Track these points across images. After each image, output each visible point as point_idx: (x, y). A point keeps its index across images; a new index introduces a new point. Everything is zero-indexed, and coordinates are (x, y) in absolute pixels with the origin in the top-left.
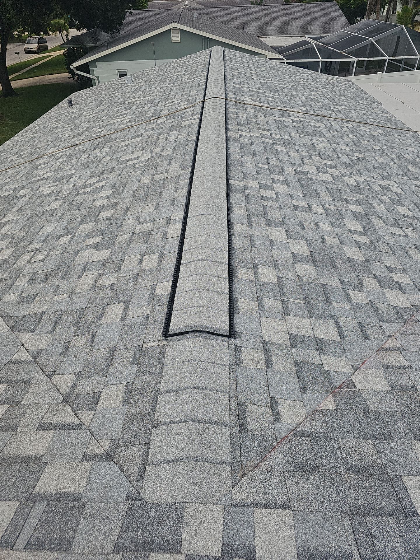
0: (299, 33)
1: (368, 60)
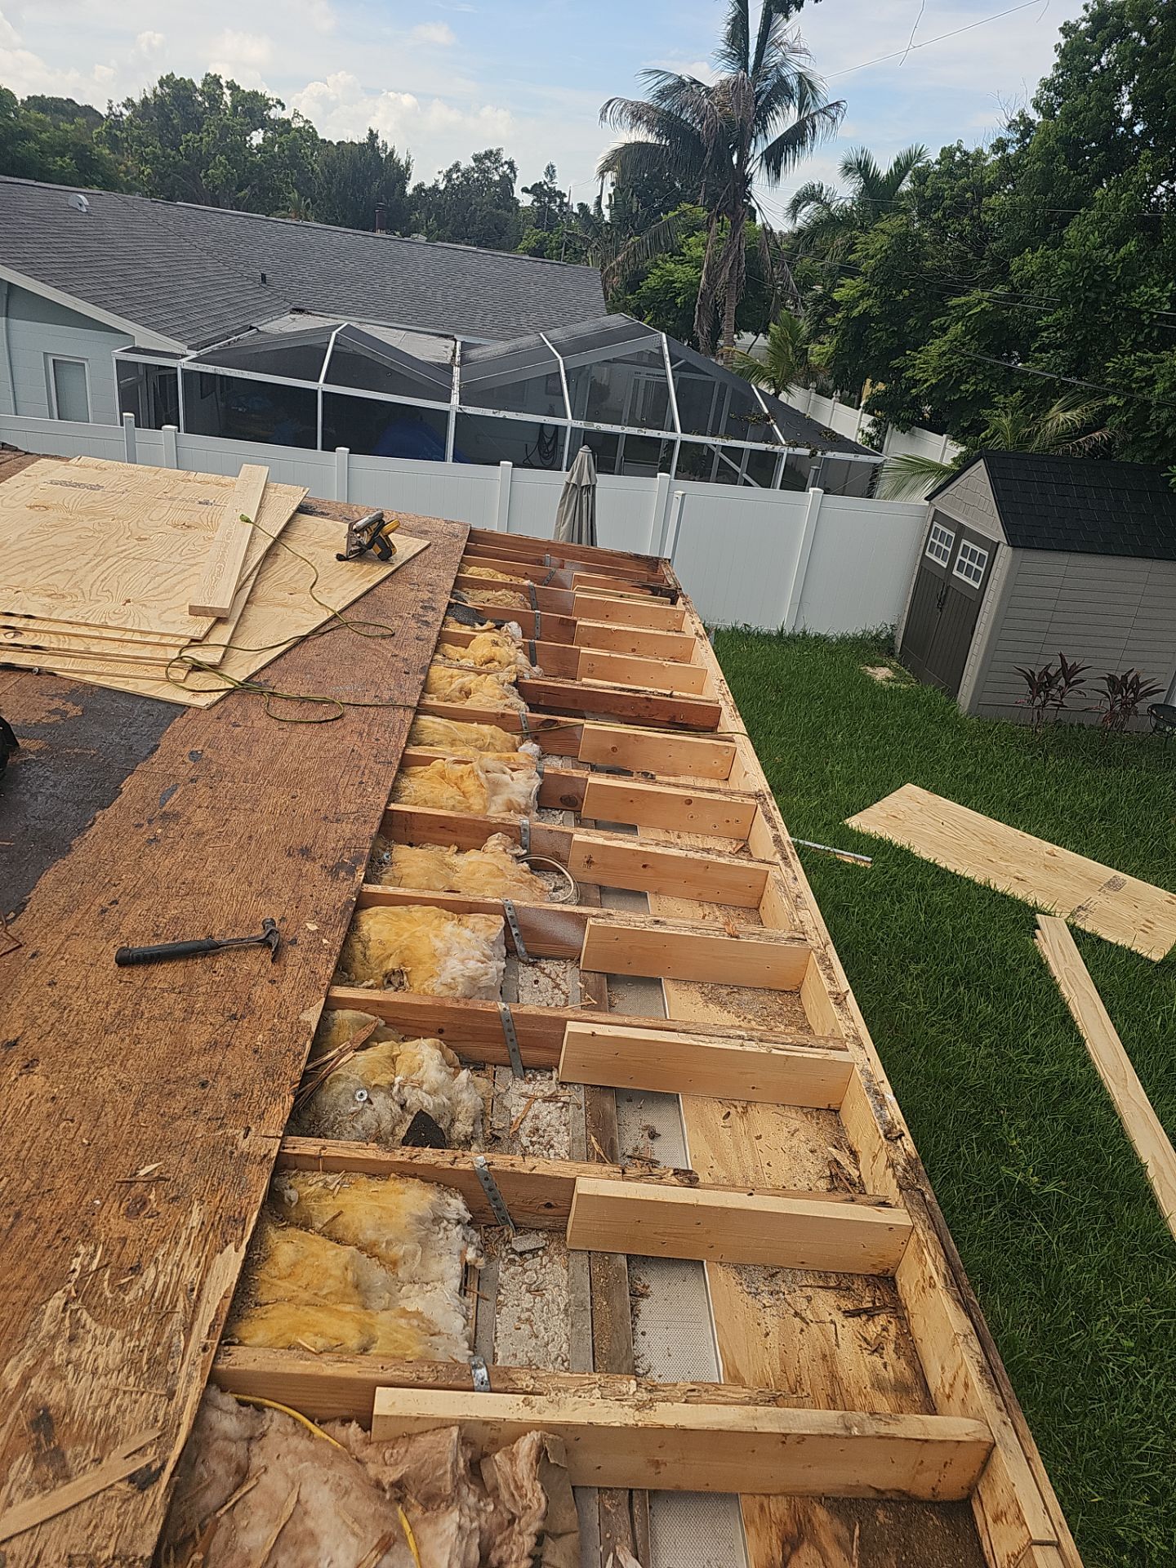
0: (435, 325)
1: (497, 415)
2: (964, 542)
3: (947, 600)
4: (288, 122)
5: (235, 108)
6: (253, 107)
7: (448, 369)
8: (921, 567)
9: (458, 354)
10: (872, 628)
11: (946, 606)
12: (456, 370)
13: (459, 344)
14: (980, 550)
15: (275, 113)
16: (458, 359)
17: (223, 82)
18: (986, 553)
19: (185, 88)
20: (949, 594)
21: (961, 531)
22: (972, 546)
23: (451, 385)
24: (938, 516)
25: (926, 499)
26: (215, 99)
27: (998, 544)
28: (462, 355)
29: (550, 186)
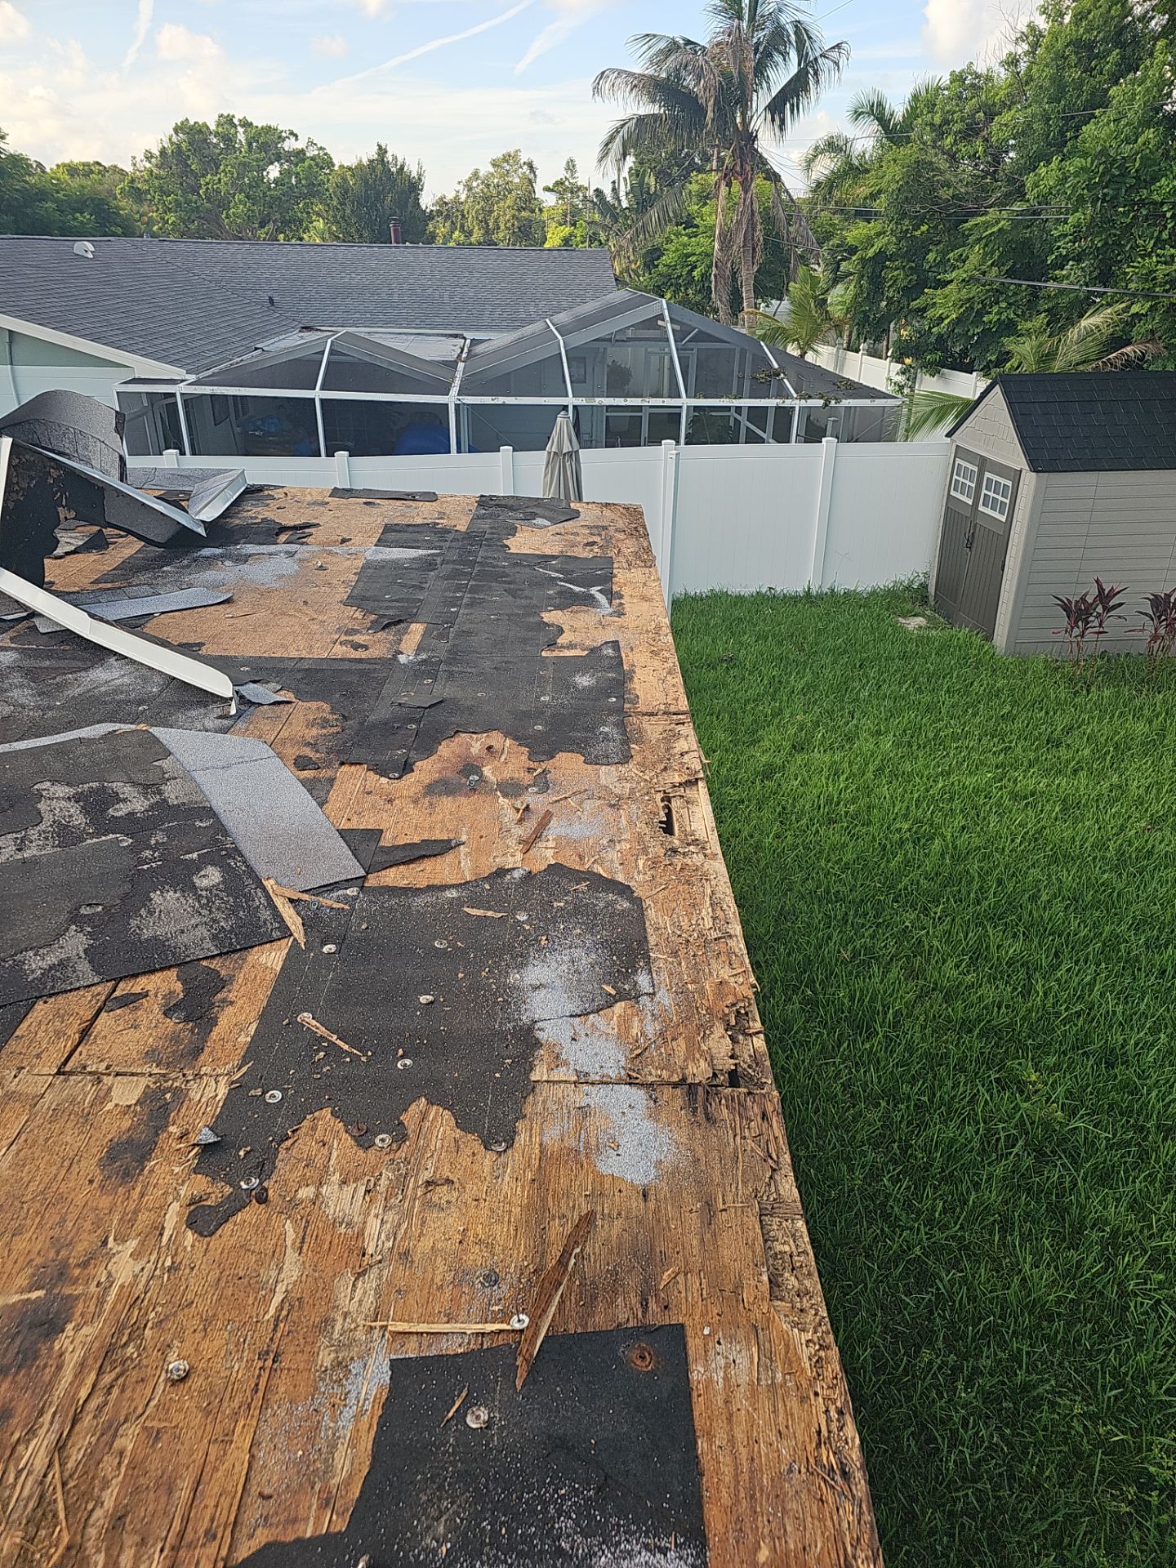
0: (444, 327)
2: (987, 475)
3: (976, 540)
4: (302, 152)
5: (250, 144)
6: (267, 142)
7: (452, 365)
8: (947, 508)
9: (466, 350)
10: (903, 578)
11: (974, 545)
12: (461, 365)
13: (468, 341)
14: (1003, 481)
15: (289, 145)
16: (464, 355)
17: (236, 121)
18: (1009, 483)
19: (200, 132)
20: (977, 529)
21: (983, 463)
22: (995, 478)
23: (454, 378)
24: (959, 452)
25: (947, 436)
26: (228, 140)
27: (1021, 471)
28: (469, 351)
29: (571, 181)
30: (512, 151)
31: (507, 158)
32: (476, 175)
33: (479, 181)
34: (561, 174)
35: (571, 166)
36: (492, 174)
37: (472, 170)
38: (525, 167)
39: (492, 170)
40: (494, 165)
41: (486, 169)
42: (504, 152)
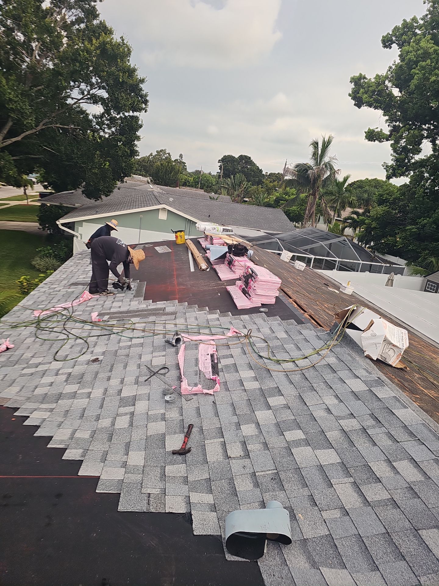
24: (428, 281)
29: (181, 160)
30: (163, 149)
31: (161, 151)
32: (151, 154)
33: (152, 156)
34: (178, 158)
35: (181, 156)
36: (156, 154)
37: (150, 153)
38: (167, 155)
39: (157, 153)
40: (157, 152)
41: (155, 153)
42: (161, 149)
